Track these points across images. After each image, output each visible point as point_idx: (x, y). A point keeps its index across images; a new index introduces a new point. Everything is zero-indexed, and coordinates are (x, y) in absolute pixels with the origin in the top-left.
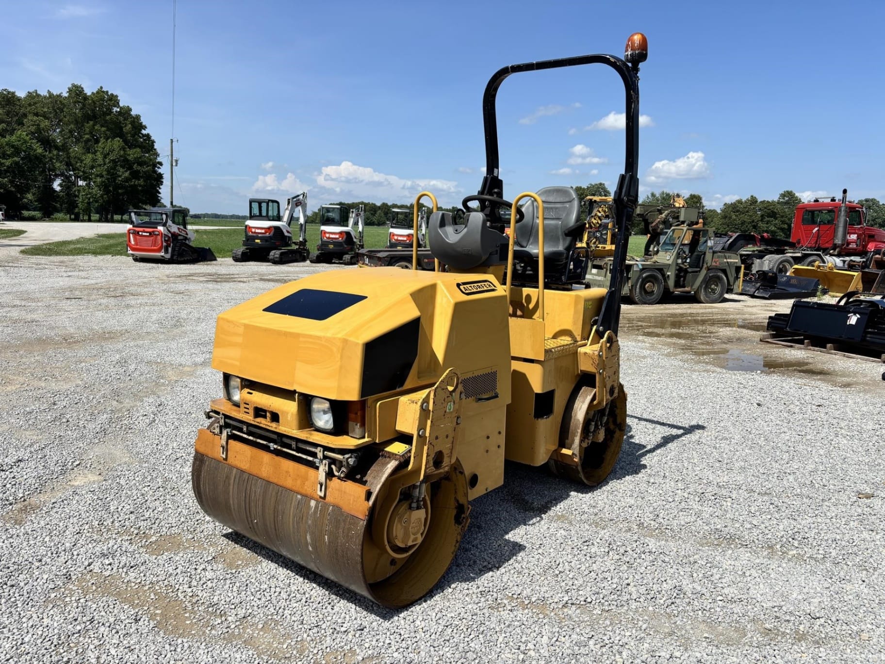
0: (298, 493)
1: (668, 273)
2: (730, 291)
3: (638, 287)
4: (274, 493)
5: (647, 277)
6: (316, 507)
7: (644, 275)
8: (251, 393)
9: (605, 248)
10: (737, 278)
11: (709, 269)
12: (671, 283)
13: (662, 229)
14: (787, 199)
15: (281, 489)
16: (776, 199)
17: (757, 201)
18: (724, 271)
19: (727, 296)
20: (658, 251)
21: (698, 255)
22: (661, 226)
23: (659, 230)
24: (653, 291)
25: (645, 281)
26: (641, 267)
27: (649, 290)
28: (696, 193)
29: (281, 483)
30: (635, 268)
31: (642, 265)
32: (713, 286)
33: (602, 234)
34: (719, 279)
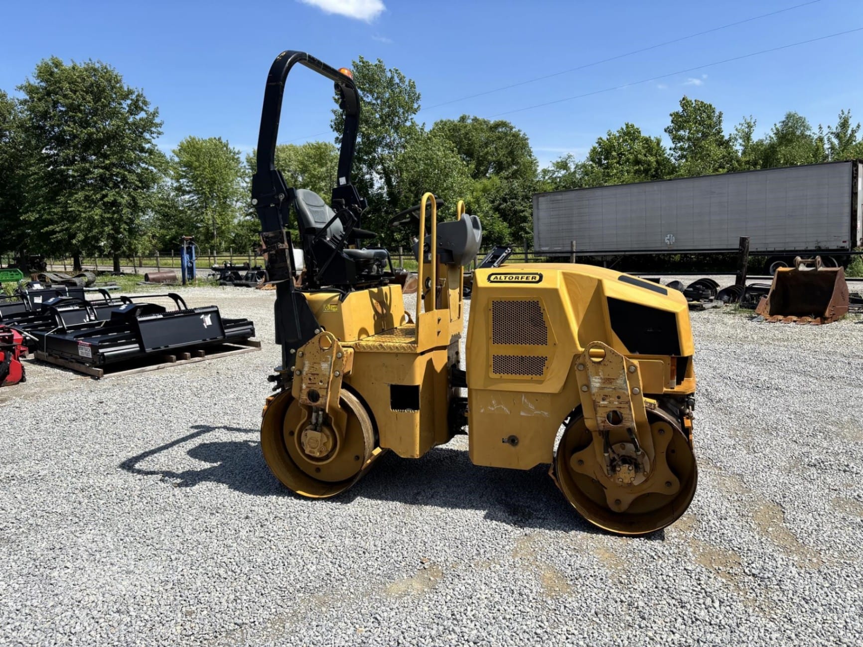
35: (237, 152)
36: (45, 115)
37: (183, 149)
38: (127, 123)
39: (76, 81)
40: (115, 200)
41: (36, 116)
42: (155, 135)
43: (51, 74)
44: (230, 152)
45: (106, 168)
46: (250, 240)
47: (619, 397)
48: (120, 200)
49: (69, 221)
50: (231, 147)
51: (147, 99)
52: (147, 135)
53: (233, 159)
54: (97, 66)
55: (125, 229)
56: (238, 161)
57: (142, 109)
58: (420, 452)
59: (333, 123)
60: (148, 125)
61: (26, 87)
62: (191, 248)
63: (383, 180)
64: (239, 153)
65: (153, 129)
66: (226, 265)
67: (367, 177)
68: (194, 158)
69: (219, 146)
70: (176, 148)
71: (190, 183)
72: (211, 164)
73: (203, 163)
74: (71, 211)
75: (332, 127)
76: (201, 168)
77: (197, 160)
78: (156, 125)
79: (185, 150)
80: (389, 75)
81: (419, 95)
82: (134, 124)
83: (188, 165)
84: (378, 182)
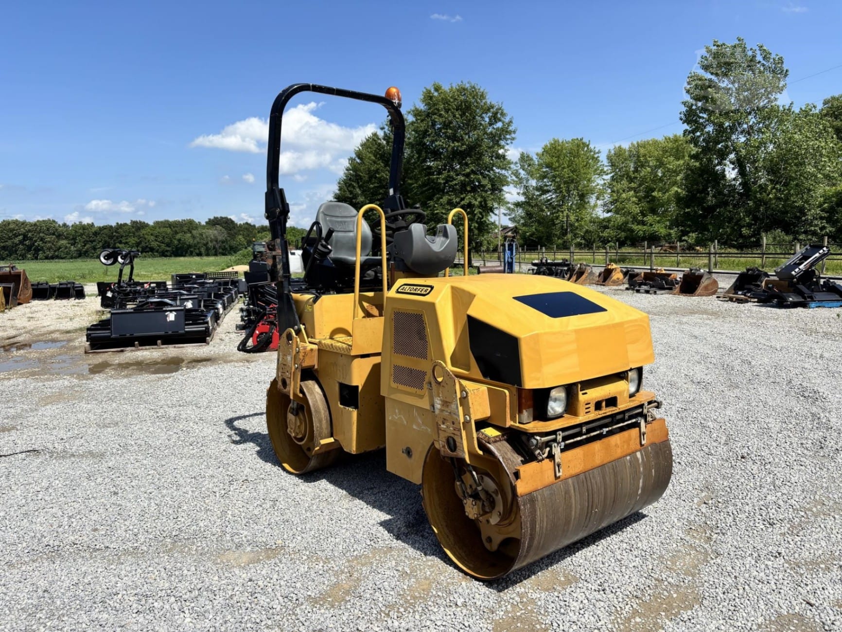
0: (626, 456)
4: (611, 471)
6: (642, 455)
8: (586, 393)
29: (613, 459)
35: (597, 151)
36: (425, 133)
37: (546, 151)
38: (486, 133)
39: (450, 101)
40: (470, 203)
41: (419, 135)
42: (509, 142)
43: (431, 98)
44: (591, 151)
45: (467, 175)
46: (599, 236)
47: (453, 423)
48: (473, 202)
49: (435, 222)
50: (592, 146)
51: (505, 112)
52: (502, 143)
53: (593, 158)
54: (467, 86)
55: (475, 227)
56: (596, 160)
57: (500, 120)
58: (357, 449)
59: (682, 116)
60: (504, 132)
61: (413, 111)
62: (512, 245)
63: (736, 170)
64: (599, 152)
65: (508, 136)
66: (541, 261)
67: (718, 168)
68: (555, 159)
69: (580, 146)
70: (540, 150)
71: (550, 183)
72: (570, 164)
73: (563, 164)
74: (437, 213)
75: (681, 119)
76: (560, 169)
77: (558, 161)
78: (510, 133)
79: (547, 152)
80: (750, 53)
81: (787, 71)
82: (491, 133)
83: (549, 166)
84: (731, 173)
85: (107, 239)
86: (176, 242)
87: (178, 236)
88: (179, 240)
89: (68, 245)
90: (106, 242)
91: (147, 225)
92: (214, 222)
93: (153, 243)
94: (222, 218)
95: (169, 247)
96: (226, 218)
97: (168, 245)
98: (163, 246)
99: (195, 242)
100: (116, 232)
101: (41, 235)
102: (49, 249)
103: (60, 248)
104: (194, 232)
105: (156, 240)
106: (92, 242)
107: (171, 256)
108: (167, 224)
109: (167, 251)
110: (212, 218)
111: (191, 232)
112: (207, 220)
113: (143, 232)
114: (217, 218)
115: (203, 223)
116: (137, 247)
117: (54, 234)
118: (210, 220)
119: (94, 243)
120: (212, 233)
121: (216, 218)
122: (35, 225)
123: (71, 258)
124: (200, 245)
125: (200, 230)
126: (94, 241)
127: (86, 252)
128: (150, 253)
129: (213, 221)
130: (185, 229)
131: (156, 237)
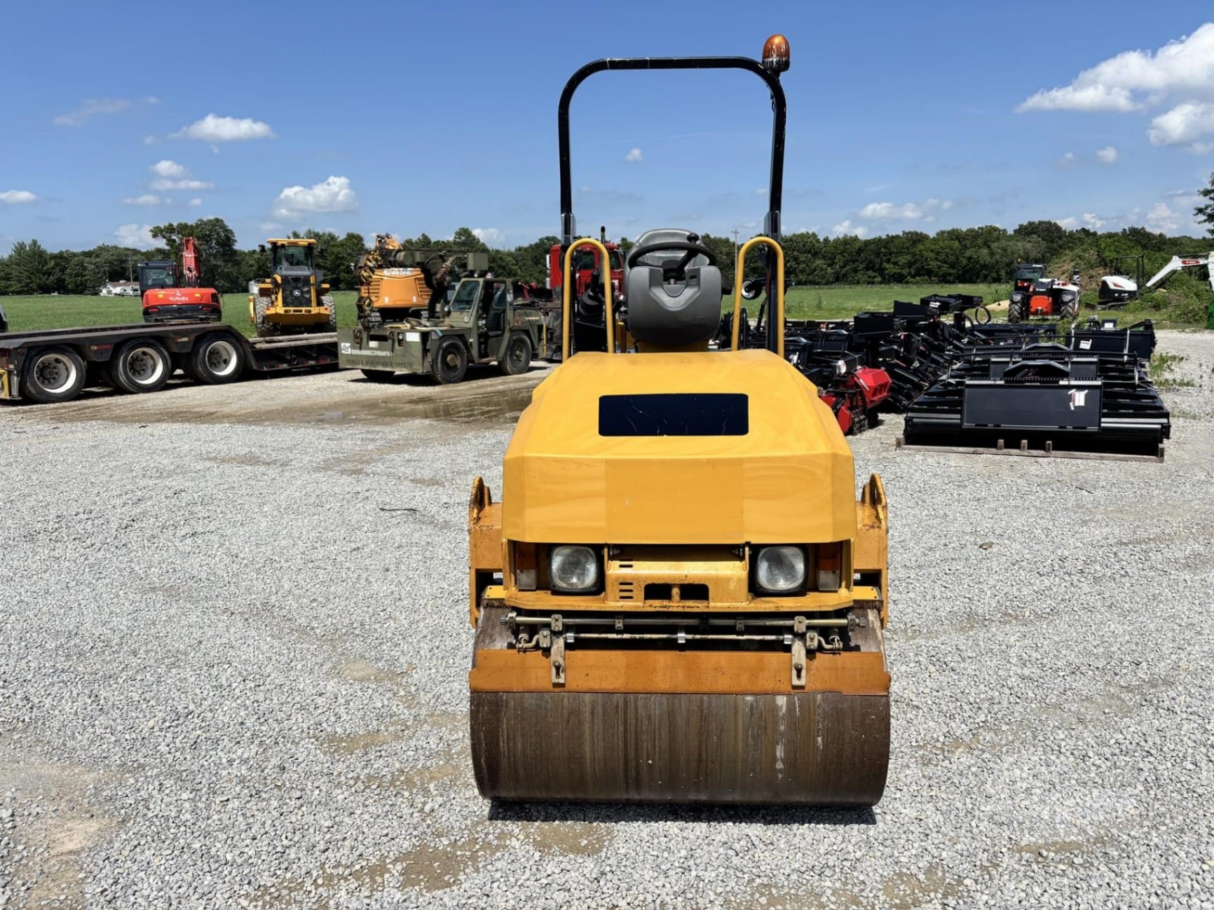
1: (471, 340)
2: (535, 357)
3: (439, 361)
5: (448, 347)
6: (789, 703)
7: (444, 345)
9: (310, 311)
10: (540, 339)
11: (512, 331)
12: (475, 352)
13: (449, 282)
14: (463, 238)
15: (705, 698)
16: (451, 238)
17: (430, 242)
18: (527, 332)
19: (532, 364)
20: (449, 313)
21: (496, 314)
22: (448, 278)
23: (446, 284)
24: (456, 366)
25: (447, 351)
26: (440, 334)
27: (452, 364)
28: (356, 232)
30: (434, 337)
31: (441, 331)
32: (518, 352)
33: (302, 292)
34: (522, 341)
85: (872, 257)
86: (964, 262)
87: (968, 253)
88: (970, 258)
89: (825, 266)
90: (870, 262)
91: (926, 237)
92: (1027, 231)
93: (931, 263)
94: (1041, 223)
95: (954, 268)
96: (1049, 223)
97: (952, 266)
98: (945, 268)
99: (994, 260)
100: (885, 247)
101: (796, 253)
102: (802, 271)
103: (815, 270)
104: (994, 245)
105: (936, 259)
106: (854, 261)
107: (953, 282)
108: (954, 235)
109: (950, 275)
110: (1025, 223)
111: (989, 247)
112: (1017, 228)
113: (921, 247)
114: (1034, 223)
115: (1010, 232)
116: (910, 268)
117: (809, 252)
118: (1021, 226)
119: (857, 263)
120: (1022, 246)
121: (1030, 224)
122: (791, 240)
123: (826, 284)
124: (1000, 265)
125: (1003, 243)
126: (857, 261)
127: (845, 275)
128: (926, 277)
129: (1026, 228)
130: (980, 241)
131: (937, 254)
